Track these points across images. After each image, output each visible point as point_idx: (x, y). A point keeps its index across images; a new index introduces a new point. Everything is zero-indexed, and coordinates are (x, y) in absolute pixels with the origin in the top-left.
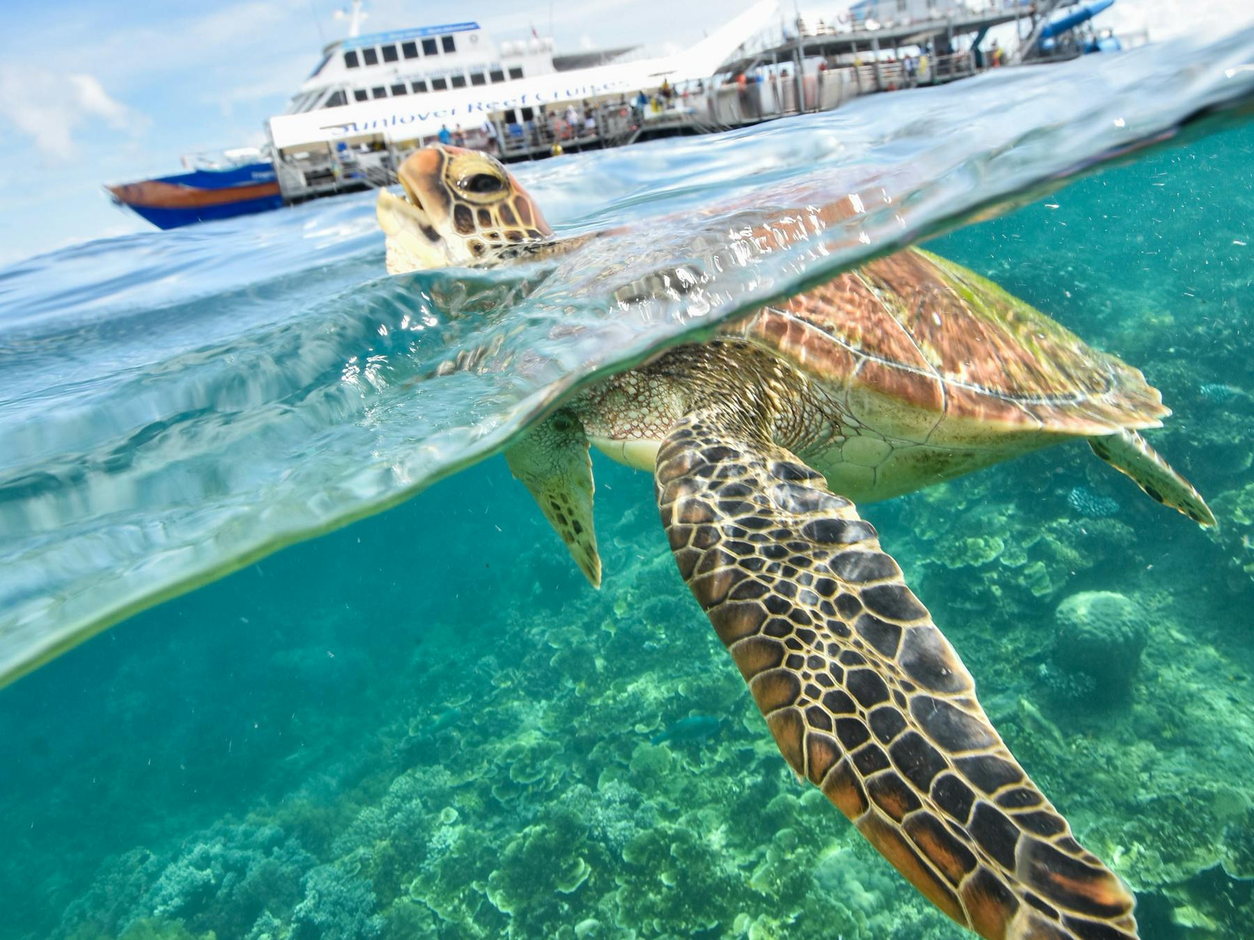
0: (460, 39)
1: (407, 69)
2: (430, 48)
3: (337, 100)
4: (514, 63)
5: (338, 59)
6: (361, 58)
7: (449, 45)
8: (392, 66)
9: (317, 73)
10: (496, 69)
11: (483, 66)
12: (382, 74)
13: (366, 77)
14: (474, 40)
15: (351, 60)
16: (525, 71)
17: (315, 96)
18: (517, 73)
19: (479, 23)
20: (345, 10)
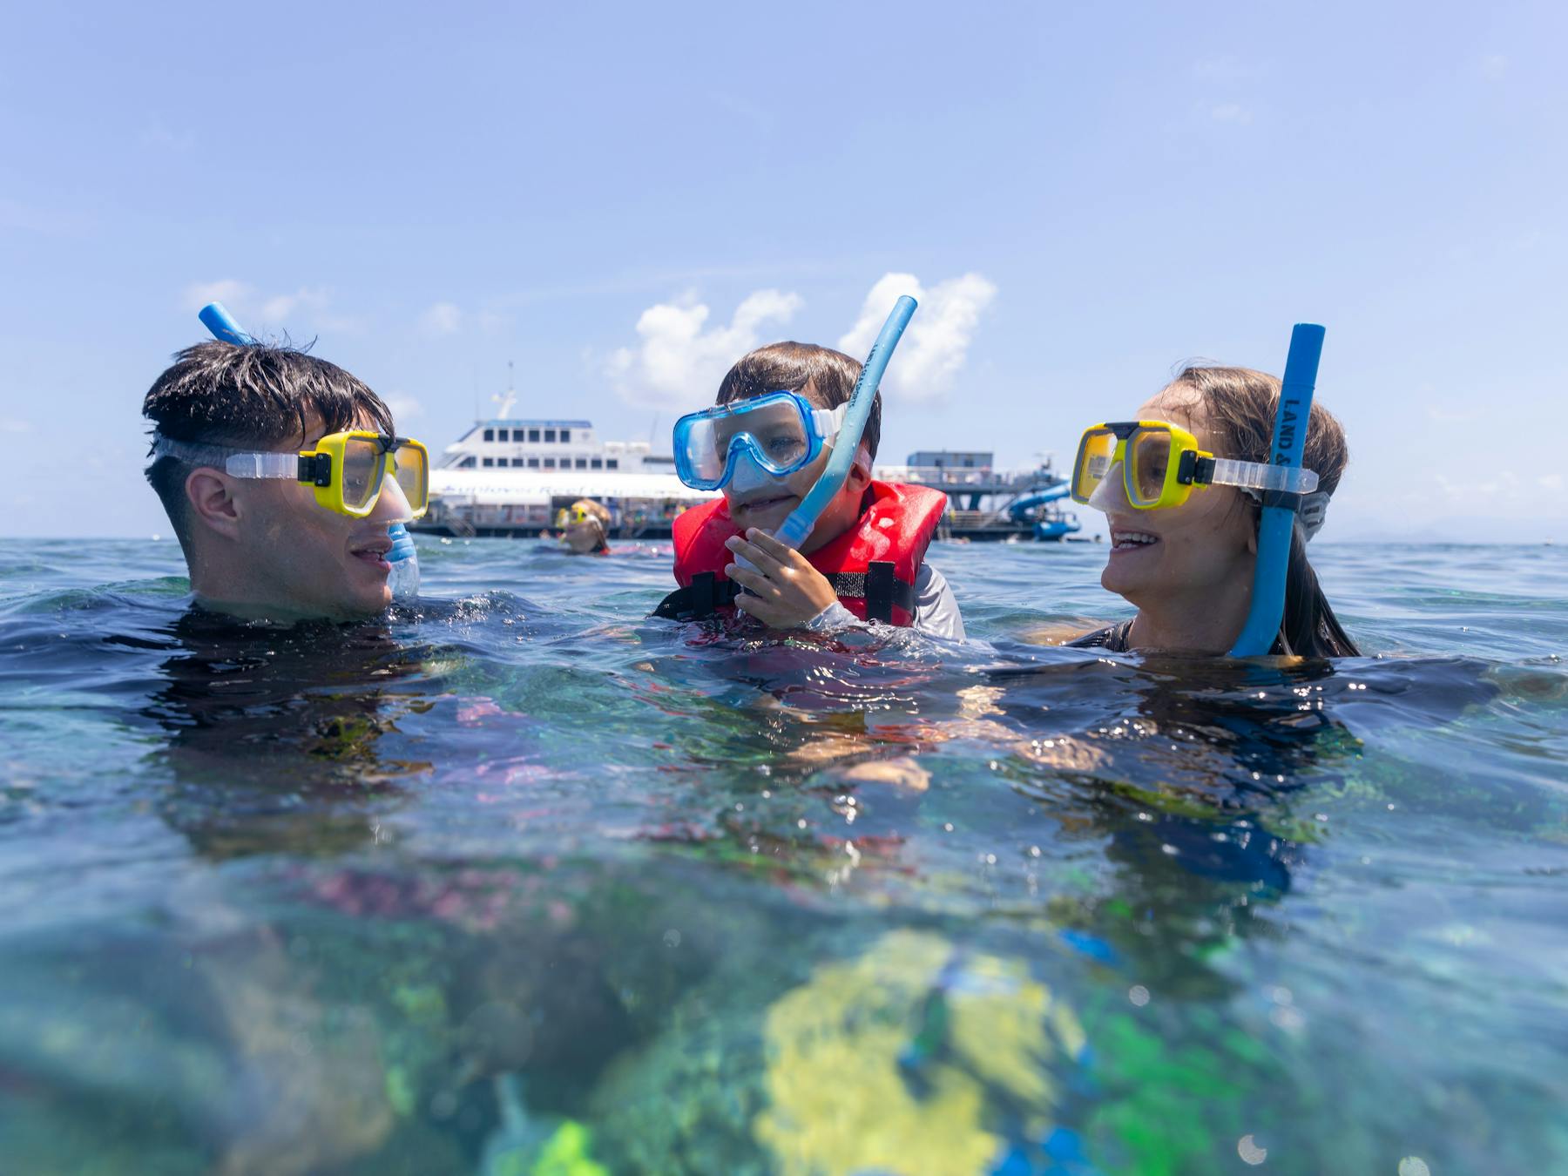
0: (575, 433)
1: (528, 449)
2: (550, 436)
3: (469, 462)
4: (612, 457)
5: (480, 433)
6: (496, 435)
7: (565, 436)
8: (517, 445)
9: (462, 440)
10: (597, 458)
11: (587, 455)
12: (509, 449)
13: (497, 449)
14: (586, 436)
15: (488, 436)
16: (620, 464)
17: (451, 458)
18: (613, 464)
19: (593, 423)
20: (501, 395)
